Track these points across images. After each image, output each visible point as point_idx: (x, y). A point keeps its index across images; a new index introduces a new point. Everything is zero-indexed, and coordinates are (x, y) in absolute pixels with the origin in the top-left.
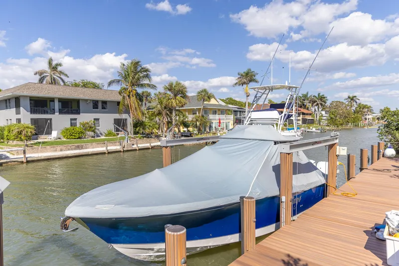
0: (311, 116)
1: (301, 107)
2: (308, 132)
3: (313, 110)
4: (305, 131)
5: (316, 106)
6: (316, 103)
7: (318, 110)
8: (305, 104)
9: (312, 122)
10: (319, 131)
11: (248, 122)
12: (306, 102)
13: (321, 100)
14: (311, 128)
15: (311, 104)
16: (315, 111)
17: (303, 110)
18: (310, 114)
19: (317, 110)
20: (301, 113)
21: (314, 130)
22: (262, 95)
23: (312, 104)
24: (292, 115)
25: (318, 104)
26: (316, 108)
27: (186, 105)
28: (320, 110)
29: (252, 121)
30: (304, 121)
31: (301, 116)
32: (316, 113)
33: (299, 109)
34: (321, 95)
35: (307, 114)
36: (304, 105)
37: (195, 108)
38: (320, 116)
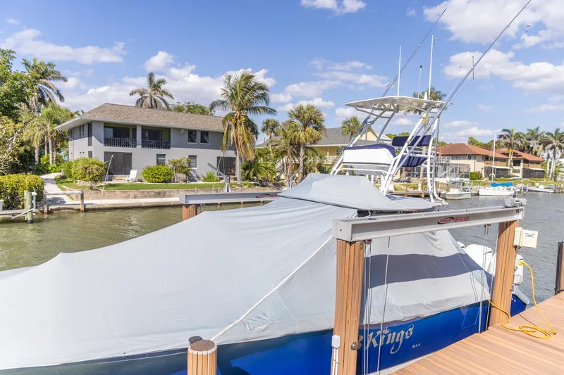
0: (540, 166)
1: (523, 150)
2: (529, 190)
3: (545, 156)
4: (525, 189)
5: (551, 149)
6: (550, 146)
7: (554, 156)
8: (531, 146)
9: (541, 175)
10: (551, 191)
12: (533, 144)
13: (560, 141)
14: (537, 184)
15: (541, 146)
16: (548, 157)
17: (525, 156)
18: (538, 163)
19: (551, 156)
20: (522, 161)
21: (541, 188)
22: (377, 119)
23: (544, 147)
25: (553, 147)
26: (551, 153)
28: (557, 156)
30: (527, 174)
31: (522, 164)
32: (550, 160)
33: (520, 153)
34: (560, 131)
35: (533, 162)
36: (528, 147)
37: (339, 145)
38: (556, 167)
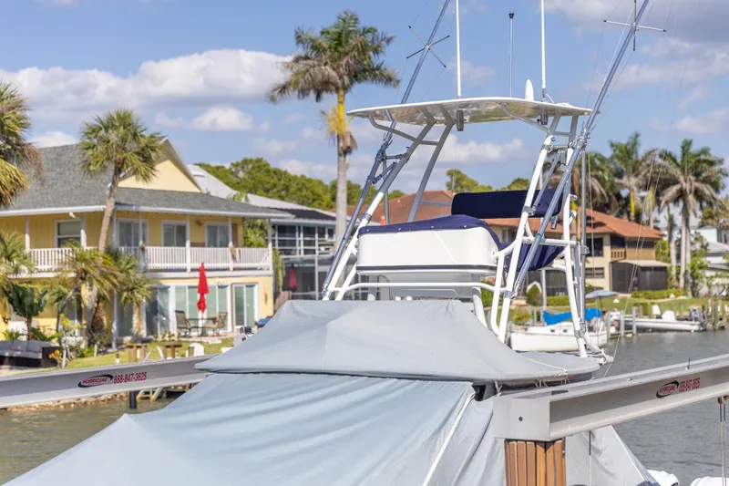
0: (653, 252)
1: (603, 207)
2: (642, 330)
3: (664, 223)
4: (628, 327)
5: (676, 201)
6: (672, 191)
7: (687, 221)
8: (624, 193)
9: (657, 280)
10: (694, 326)
11: (346, 287)
12: (629, 186)
13: (697, 175)
14: (656, 310)
15: (650, 195)
16: (672, 226)
17: (614, 223)
18: (649, 243)
19: (679, 220)
20: (607, 240)
21: (669, 319)
22: (411, 149)
23: (658, 194)
24: (559, 249)
25: (682, 195)
26: (676, 211)
27: (22, 197)
28: (694, 221)
29: (365, 279)
30: (624, 278)
31: (607, 250)
32: (676, 234)
33: (599, 217)
34: (694, 148)
35: (633, 243)
36: (618, 196)
37: (71, 210)
38: (694, 254)
